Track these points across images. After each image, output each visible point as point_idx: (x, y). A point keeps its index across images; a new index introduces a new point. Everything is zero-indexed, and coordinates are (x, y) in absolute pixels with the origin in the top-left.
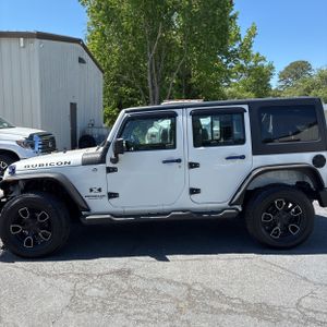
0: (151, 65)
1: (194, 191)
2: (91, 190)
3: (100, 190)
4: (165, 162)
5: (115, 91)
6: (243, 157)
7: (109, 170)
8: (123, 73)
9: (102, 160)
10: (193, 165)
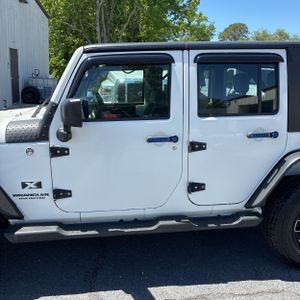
0: (100, 15)
1: (194, 187)
2: (24, 185)
3: (39, 185)
4: (150, 140)
5: (62, 40)
6: (275, 135)
7: (55, 152)
8: (70, 21)
9: (42, 135)
10: (196, 147)
